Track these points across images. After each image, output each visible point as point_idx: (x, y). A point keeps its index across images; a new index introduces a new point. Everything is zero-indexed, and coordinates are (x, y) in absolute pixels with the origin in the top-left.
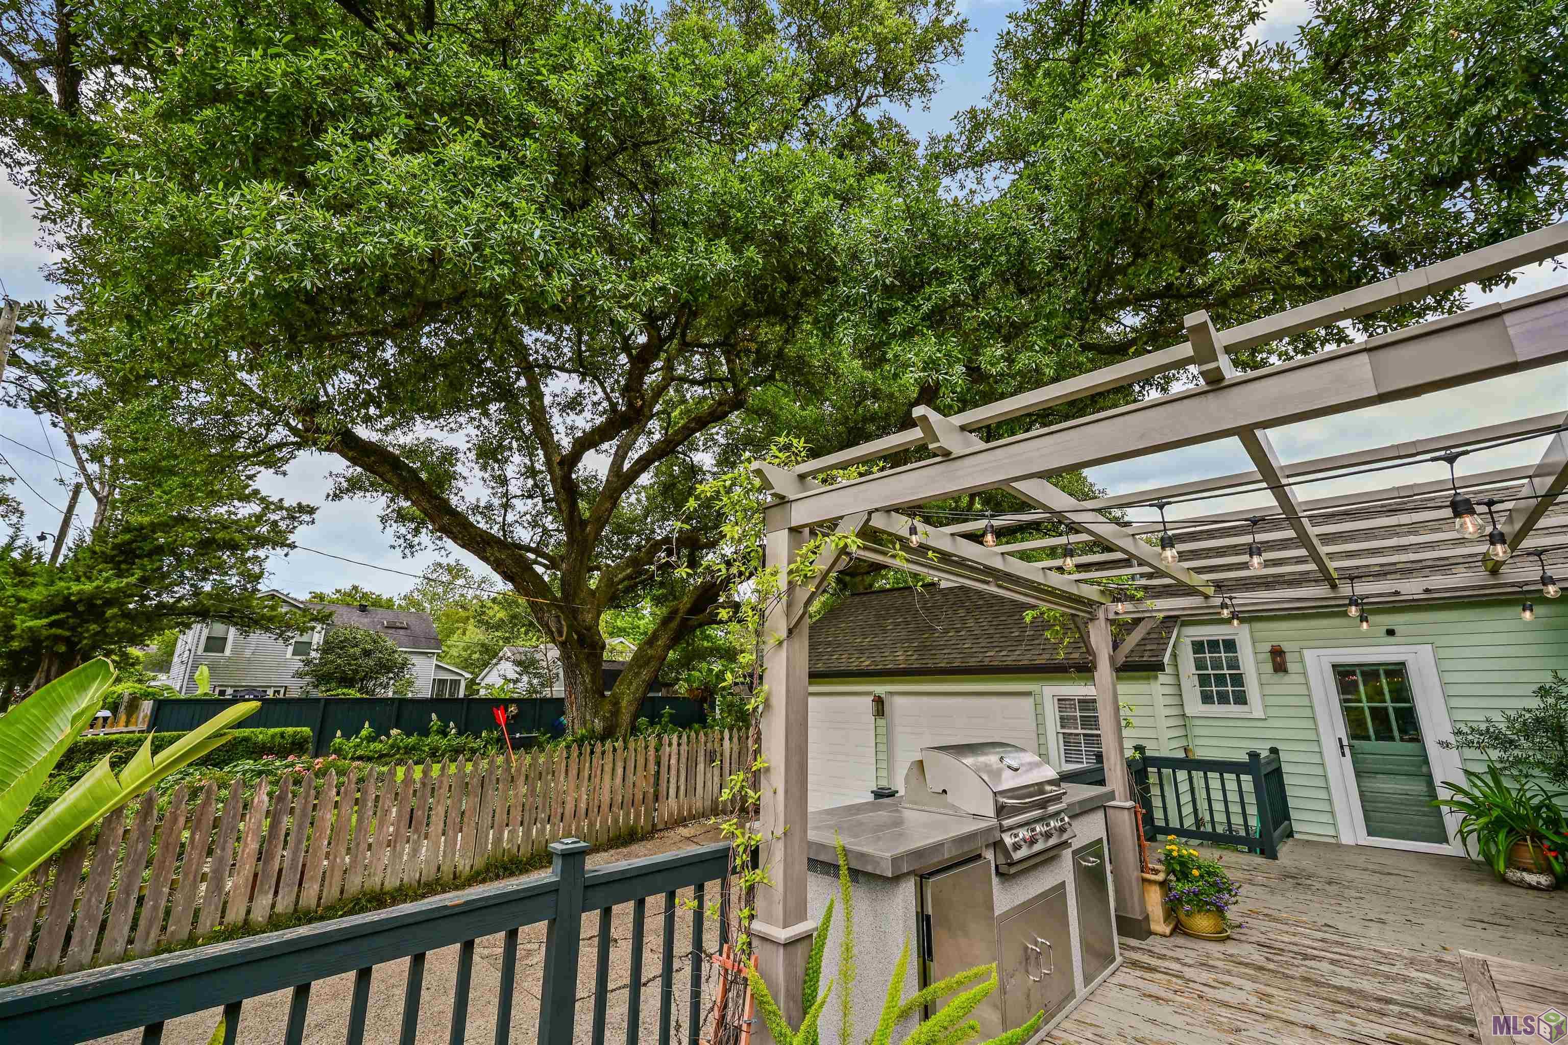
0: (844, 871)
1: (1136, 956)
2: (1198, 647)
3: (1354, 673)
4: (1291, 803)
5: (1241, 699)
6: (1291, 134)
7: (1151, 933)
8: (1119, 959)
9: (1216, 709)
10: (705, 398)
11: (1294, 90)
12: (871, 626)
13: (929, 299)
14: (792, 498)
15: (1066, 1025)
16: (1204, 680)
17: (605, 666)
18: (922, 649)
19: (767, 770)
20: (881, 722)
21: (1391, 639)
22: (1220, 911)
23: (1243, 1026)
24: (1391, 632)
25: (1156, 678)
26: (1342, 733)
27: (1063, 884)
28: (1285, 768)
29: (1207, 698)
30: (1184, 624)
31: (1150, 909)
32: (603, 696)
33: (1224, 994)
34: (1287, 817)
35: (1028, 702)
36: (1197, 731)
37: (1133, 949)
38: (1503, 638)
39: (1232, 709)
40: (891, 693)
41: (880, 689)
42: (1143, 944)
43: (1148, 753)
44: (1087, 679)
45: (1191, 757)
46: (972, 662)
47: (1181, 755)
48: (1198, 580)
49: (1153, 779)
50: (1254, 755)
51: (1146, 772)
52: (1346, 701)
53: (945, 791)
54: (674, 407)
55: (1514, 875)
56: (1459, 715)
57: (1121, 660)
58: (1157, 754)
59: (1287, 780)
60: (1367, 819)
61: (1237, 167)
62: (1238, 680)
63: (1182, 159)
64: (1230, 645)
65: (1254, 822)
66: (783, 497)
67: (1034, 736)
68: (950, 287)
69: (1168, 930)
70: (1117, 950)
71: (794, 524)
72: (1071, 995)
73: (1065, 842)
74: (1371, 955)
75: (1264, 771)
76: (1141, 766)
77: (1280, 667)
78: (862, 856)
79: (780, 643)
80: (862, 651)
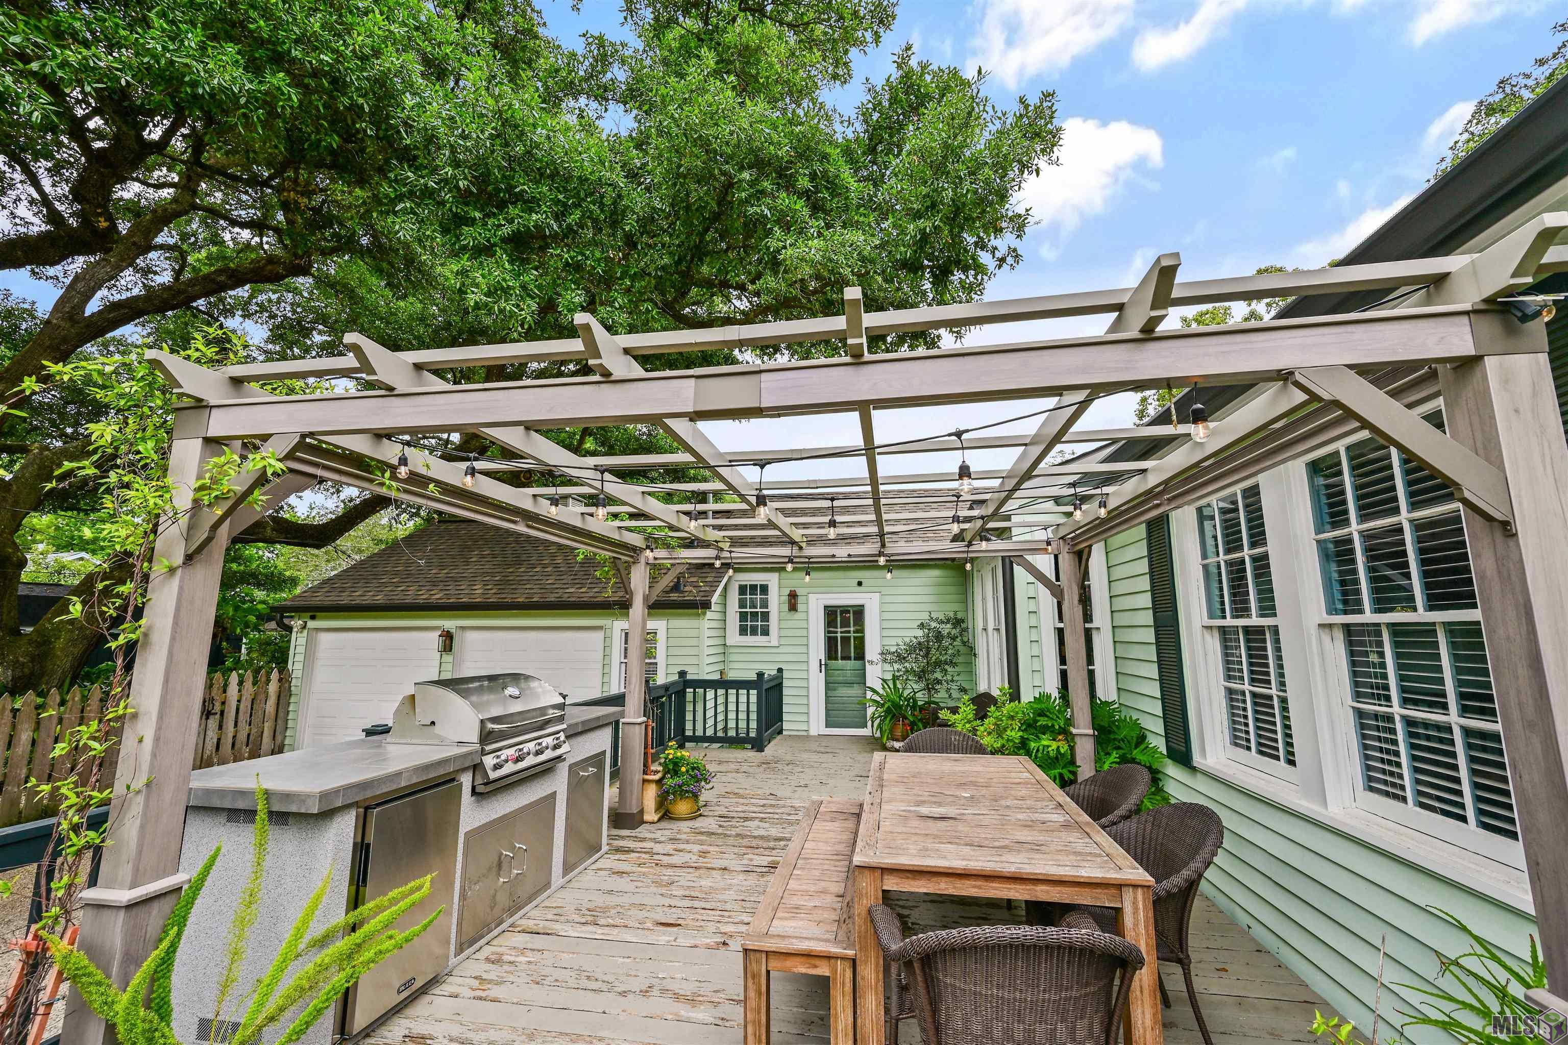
0: (262, 816)
1: (621, 843)
2: (742, 589)
3: (848, 612)
4: (785, 709)
5: (766, 632)
6: (827, 188)
7: (643, 822)
8: (605, 848)
9: (750, 640)
10: (248, 246)
11: (834, 152)
12: (453, 557)
13: (511, 221)
14: (213, 402)
15: (533, 913)
16: (743, 617)
17: (22, 591)
18: (503, 583)
19: (135, 716)
20: (447, 658)
21: (860, 589)
22: (696, 796)
23: (676, 879)
24: (860, 584)
25: (705, 614)
26: (822, 656)
27: (553, 795)
28: (786, 683)
29: (743, 631)
30: (736, 570)
31: (646, 802)
32: (18, 633)
33: (677, 859)
34: (781, 721)
35: (599, 635)
36: (733, 658)
37: (623, 838)
38: (919, 590)
39: (759, 640)
40: (463, 628)
41: (450, 624)
42: (633, 833)
43: (689, 677)
44: (622, 615)
45: (725, 678)
46: (552, 598)
47: (716, 677)
48: (712, 535)
49: (689, 696)
50: (760, 675)
51: (685, 692)
52: (829, 632)
53: (433, 723)
54: (196, 247)
55: (890, 744)
56: (887, 641)
57: (653, 598)
58: (695, 677)
59: (785, 692)
60: (827, 715)
61: (784, 199)
62: (766, 616)
63: (746, 175)
64: (764, 589)
65: (753, 725)
66: (201, 400)
67: (601, 665)
68: (534, 217)
69: (656, 818)
70: (605, 840)
71: (210, 434)
72: (548, 885)
73: (559, 757)
74: (787, 810)
75: (765, 686)
76: (680, 688)
77: (793, 607)
78: (287, 796)
79: (172, 570)
80: (434, 584)
